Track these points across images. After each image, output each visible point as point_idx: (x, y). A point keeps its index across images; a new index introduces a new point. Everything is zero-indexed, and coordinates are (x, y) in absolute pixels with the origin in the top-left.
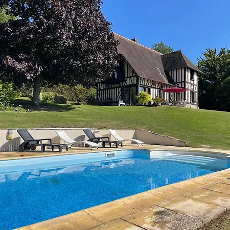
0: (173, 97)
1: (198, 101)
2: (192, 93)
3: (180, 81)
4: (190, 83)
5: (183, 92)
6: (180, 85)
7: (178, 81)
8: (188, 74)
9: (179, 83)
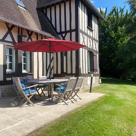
0: (54, 64)
1: (100, 68)
2: (91, 54)
3: (68, 29)
4: (86, 34)
5: (74, 52)
6: (67, 39)
7: (63, 30)
8: (83, 16)
9: (66, 32)
